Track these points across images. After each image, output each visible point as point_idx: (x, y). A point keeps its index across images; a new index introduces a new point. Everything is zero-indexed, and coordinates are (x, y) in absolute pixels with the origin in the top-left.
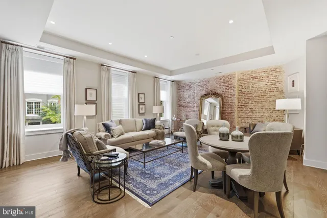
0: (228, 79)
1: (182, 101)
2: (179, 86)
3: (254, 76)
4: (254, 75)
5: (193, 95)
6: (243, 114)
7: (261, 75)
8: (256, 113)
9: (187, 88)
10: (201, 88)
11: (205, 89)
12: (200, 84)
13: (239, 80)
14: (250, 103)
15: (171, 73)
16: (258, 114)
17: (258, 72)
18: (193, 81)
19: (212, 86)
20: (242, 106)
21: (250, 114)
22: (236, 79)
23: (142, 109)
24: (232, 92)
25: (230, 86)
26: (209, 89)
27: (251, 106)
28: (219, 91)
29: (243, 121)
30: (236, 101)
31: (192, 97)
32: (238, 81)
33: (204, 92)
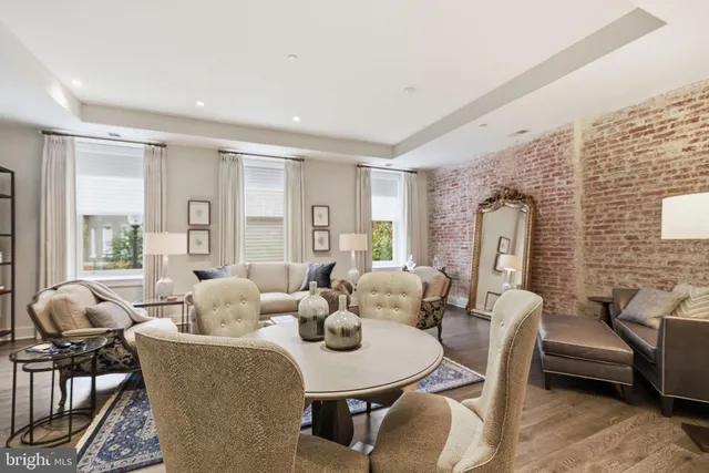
0: (549, 147)
1: (439, 221)
2: (429, 182)
3: (640, 125)
4: (640, 123)
5: (461, 204)
6: (603, 256)
7: (665, 118)
8: (652, 251)
9: (448, 186)
10: (480, 182)
11: (489, 183)
12: (477, 172)
13: (588, 146)
14: (627, 216)
15: (392, 151)
16: (656, 256)
17: (652, 108)
18: (461, 166)
19: (507, 174)
20: (599, 231)
21: (627, 255)
22: (578, 143)
23: (321, 240)
24: (564, 185)
25: (556, 170)
26: (499, 182)
27: (632, 228)
28: (526, 187)
29: (603, 278)
30: (578, 214)
31: (459, 208)
32: (584, 150)
33: (487, 193)
